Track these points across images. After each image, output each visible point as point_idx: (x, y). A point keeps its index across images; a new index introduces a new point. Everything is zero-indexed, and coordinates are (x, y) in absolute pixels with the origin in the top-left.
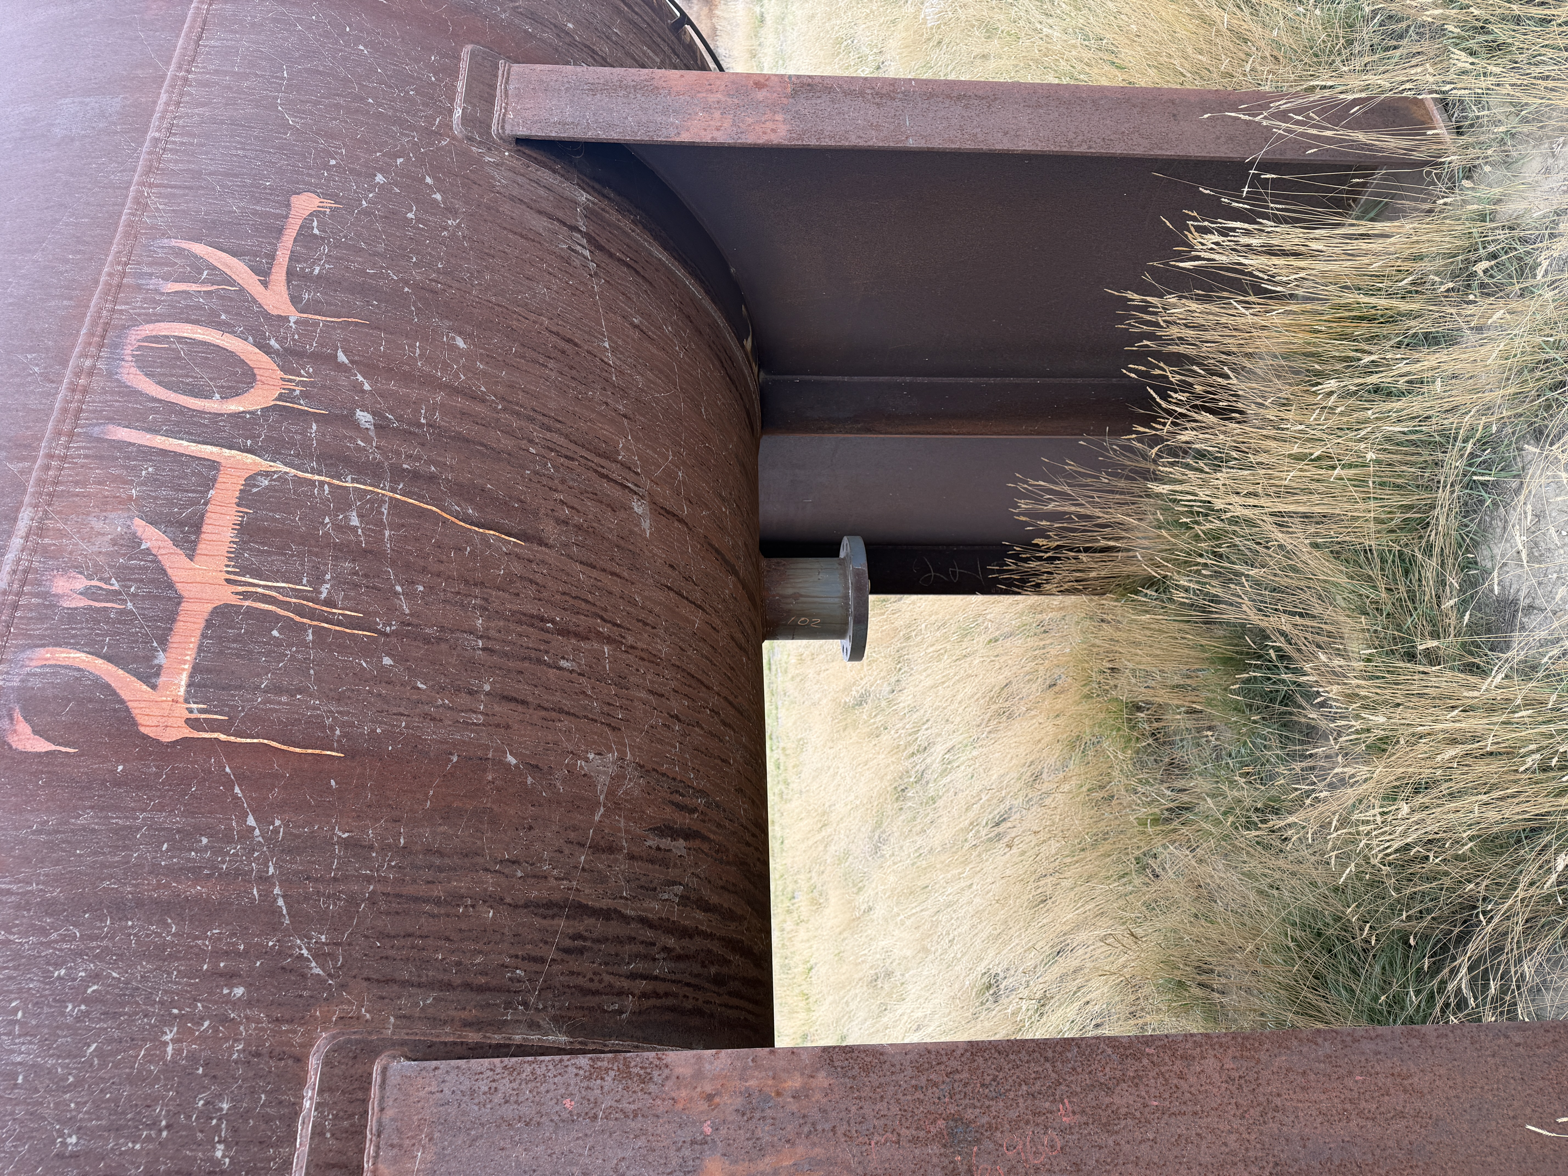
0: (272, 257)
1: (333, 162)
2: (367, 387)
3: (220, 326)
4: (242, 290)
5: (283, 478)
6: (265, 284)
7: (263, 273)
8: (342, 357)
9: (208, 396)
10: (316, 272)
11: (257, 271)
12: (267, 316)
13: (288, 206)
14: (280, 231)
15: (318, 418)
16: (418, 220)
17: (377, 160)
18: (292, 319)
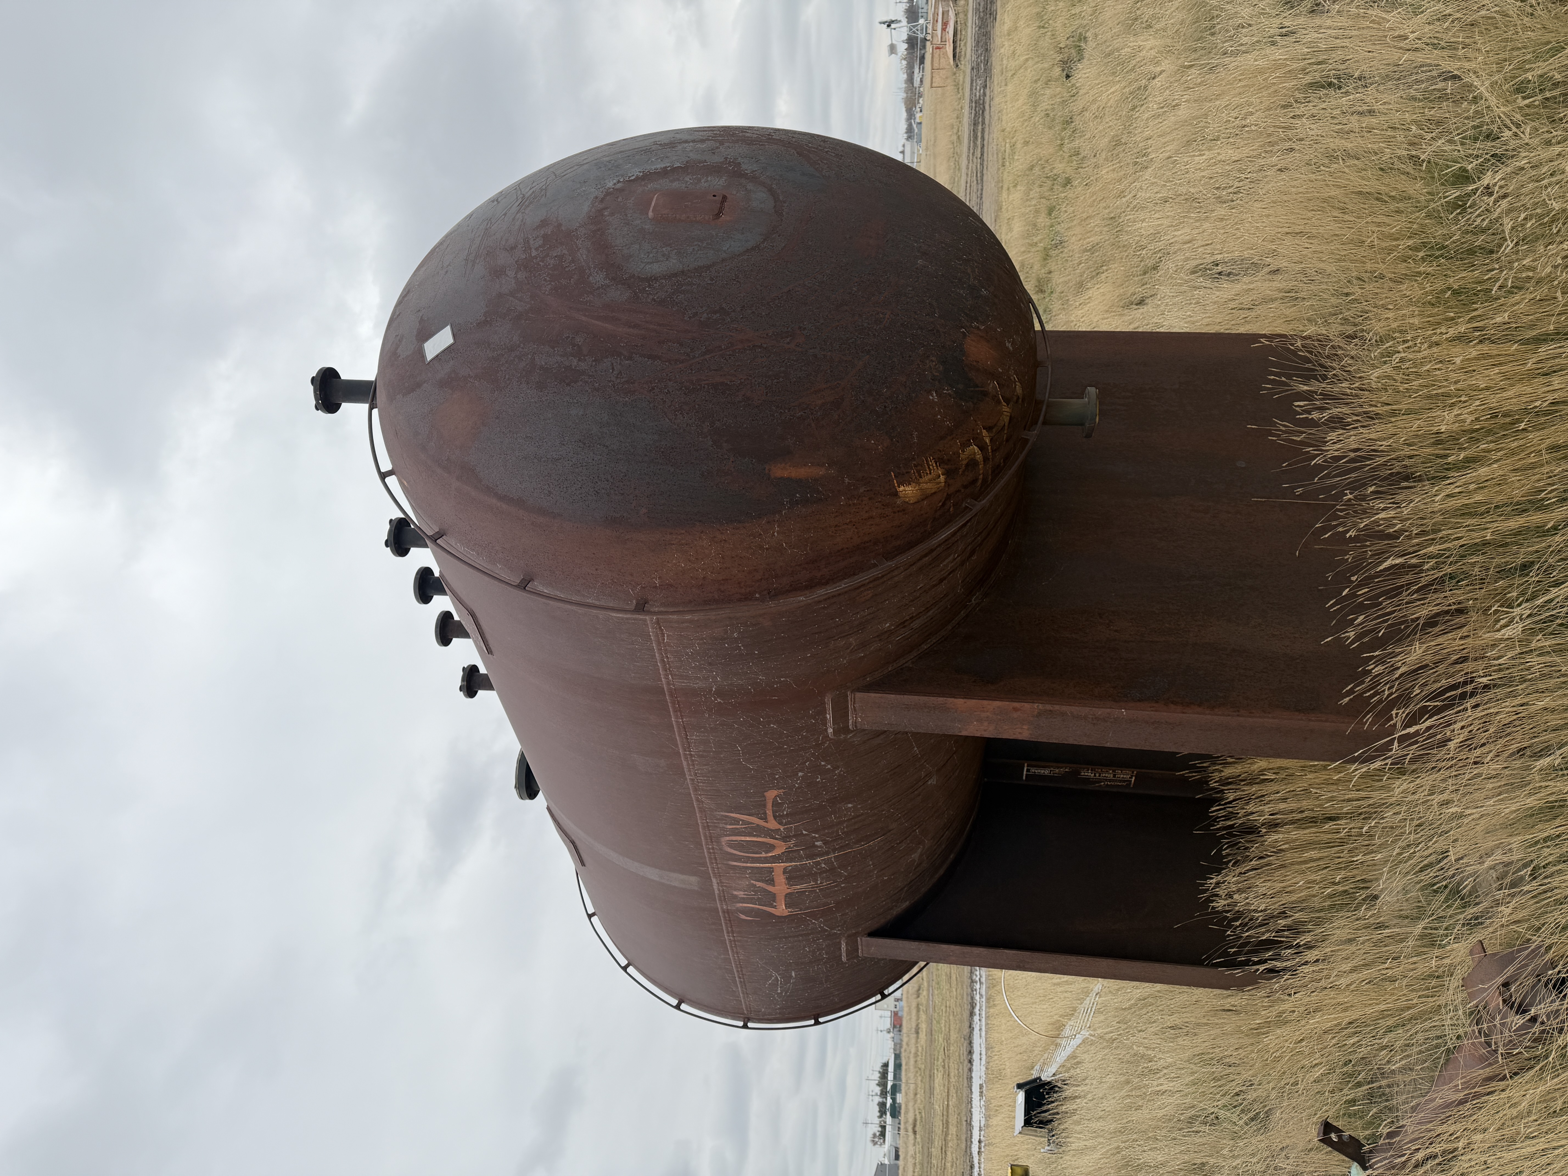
0: (765, 814)
1: (777, 776)
2: (817, 836)
3: (754, 836)
4: (758, 825)
5: (796, 866)
6: (767, 822)
7: (765, 819)
8: (804, 832)
9: (761, 853)
10: (785, 813)
11: (761, 819)
12: (772, 830)
13: (764, 796)
14: (765, 806)
15: (802, 850)
16: (822, 780)
17: (797, 768)
18: (782, 829)
